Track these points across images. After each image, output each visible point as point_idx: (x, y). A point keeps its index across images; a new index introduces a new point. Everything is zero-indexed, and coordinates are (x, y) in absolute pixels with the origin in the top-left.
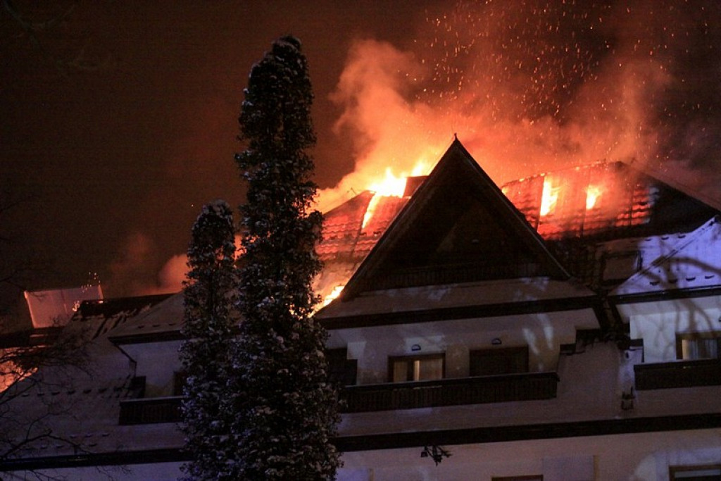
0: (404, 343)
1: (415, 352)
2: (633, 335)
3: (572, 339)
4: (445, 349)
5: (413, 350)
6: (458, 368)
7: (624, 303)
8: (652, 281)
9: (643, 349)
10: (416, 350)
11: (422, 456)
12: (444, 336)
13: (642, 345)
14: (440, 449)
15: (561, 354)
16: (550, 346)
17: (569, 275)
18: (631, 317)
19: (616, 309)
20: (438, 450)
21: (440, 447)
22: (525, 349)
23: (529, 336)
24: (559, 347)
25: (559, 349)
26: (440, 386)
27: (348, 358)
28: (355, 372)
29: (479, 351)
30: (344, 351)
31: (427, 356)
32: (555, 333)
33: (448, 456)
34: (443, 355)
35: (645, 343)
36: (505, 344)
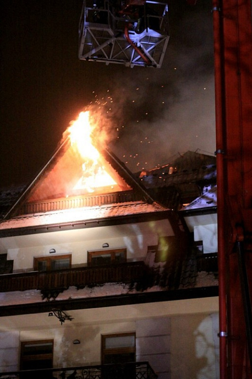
0: (44, 248)
1: (52, 254)
2: (196, 239)
4: (72, 252)
5: (50, 253)
7: (189, 216)
8: (208, 201)
9: (203, 247)
10: (53, 252)
11: (49, 315)
13: (202, 244)
14: (63, 313)
15: (148, 252)
17: (153, 200)
18: (195, 227)
19: (184, 219)
20: (62, 314)
21: (64, 311)
23: (127, 241)
24: (147, 247)
25: (147, 249)
26: (65, 273)
27: (8, 259)
28: (13, 267)
29: (94, 252)
30: (6, 255)
31: (59, 256)
32: (144, 239)
33: (71, 319)
34: (70, 256)
35: (204, 243)
36: (111, 247)
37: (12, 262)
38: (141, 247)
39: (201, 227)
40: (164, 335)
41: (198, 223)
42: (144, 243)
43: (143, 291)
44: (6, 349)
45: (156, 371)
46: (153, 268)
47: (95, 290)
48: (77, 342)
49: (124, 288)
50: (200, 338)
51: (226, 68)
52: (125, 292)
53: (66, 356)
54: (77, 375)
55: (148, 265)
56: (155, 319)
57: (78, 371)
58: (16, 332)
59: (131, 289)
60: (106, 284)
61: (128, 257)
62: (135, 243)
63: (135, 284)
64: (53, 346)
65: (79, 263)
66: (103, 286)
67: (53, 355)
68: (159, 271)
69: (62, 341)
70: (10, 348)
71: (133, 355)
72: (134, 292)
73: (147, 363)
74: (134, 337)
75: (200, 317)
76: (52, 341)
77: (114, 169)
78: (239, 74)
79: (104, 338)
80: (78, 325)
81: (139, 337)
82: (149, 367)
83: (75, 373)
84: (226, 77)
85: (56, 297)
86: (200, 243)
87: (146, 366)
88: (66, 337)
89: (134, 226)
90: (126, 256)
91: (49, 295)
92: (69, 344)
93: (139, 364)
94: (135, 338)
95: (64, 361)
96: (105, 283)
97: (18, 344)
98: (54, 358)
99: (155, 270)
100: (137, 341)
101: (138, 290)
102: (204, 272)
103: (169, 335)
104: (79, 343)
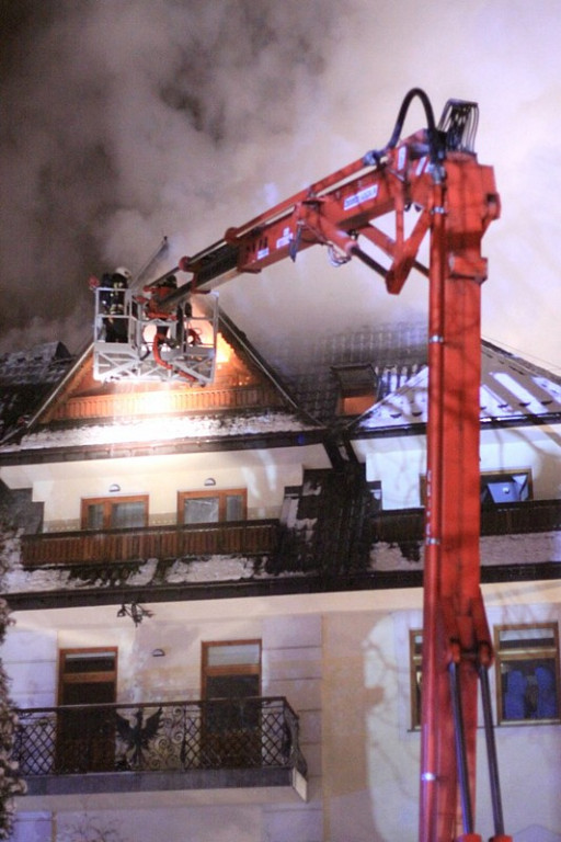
0: (99, 482)
1: (113, 494)
2: (370, 477)
3: (298, 481)
4: (149, 490)
5: (111, 491)
8: (393, 413)
9: (381, 493)
10: (116, 491)
11: (119, 615)
12: (147, 475)
13: (380, 488)
14: (141, 607)
15: (285, 497)
17: (296, 407)
18: (368, 456)
19: (350, 445)
20: (138, 609)
21: (142, 605)
23: (247, 477)
24: (283, 489)
25: (283, 492)
26: (141, 534)
27: (34, 500)
28: (42, 516)
29: (188, 493)
30: (29, 491)
31: (127, 498)
32: (279, 472)
33: (150, 616)
34: (146, 498)
35: (383, 485)
36: (220, 485)
37: (41, 505)
38: (273, 487)
39: (379, 456)
40: (312, 647)
41: (373, 449)
42: (279, 480)
43: (277, 574)
44: (34, 662)
45: (295, 707)
46: (294, 530)
47: (194, 569)
48: (160, 653)
49: (245, 567)
50: (372, 653)
51: (446, 419)
52: (248, 574)
53: (139, 677)
54: (162, 716)
55: (286, 525)
56: (295, 618)
57: (164, 709)
58: (51, 633)
59: (256, 568)
60: (214, 556)
61: (250, 504)
62: (262, 481)
63: (265, 559)
64: (116, 657)
65: (163, 512)
66: (207, 561)
67: (116, 675)
68: (304, 536)
69: (134, 651)
70: (41, 661)
71: (257, 678)
72: (264, 575)
73: (283, 699)
74: (257, 647)
75: (374, 617)
76: (115, 649)
77: (228, 342)
78: (461, 429)
79: (206, 647)
80: (162, 624)
81: (269, 649)
82: (286, 705)
83: (160, 712)
84: (445, 434)
85: (126, 579)
86: (377, 485)
87: (281, 703)
88: (141, 643)
89: (263, 453)
90: (246, 503)
91: (114, 575)
92: (146, 656)
93: (269, 700)
94: (261, 649)
95: (136, 686)
96: (212, 554)
97: (54, 655)
98: (119, 680)
99: (299, 534)
100: (264, 656)
101: (269, 571)
102: (384, 544)
103: (321, 646)
104: (163, 655)
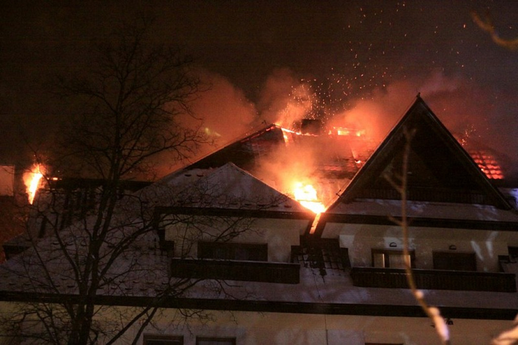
0: (383, 240)
1: (392, 248)
3: (506, 252)
4: (415, 248)
5: (391, 246)
6: (425, 263)
10: (393, 246)
12: (413, 239)
15: (499, 262)
16: (491, 255)
22: (473, 255)
23: (475, 246)
24: (497, 257)
27: (341, 246)
32: (493, 246)
36: (459, 250)
42: (494, 251)
